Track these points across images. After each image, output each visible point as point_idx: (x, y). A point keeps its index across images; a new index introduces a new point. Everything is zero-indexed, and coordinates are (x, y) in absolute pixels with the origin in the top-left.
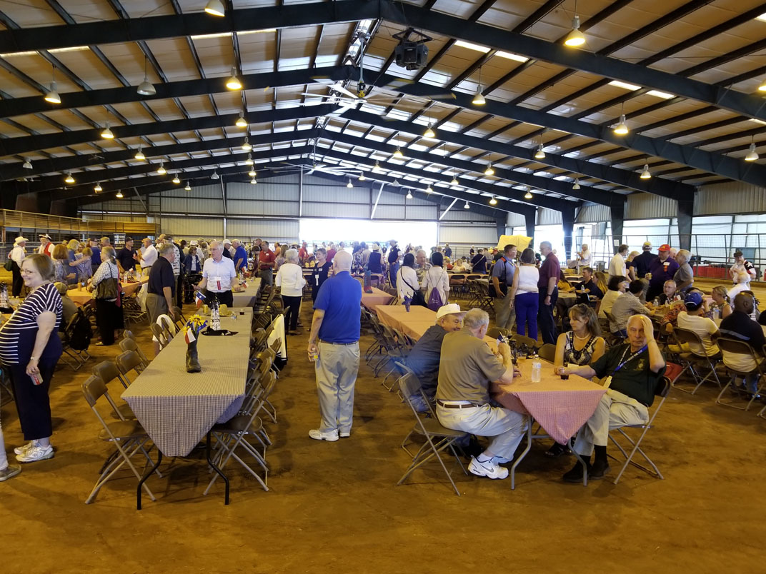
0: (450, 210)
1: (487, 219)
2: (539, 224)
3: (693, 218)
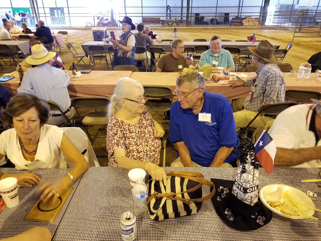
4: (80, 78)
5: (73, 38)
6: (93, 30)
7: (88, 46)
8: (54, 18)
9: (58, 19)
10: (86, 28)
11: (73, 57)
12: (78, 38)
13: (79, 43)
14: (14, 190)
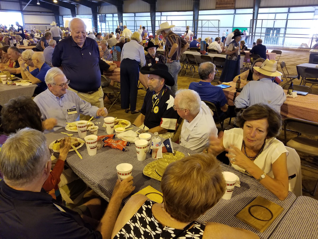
0: (28, 5)
1: (50, 11)
2: (78, 15)
3: (156, 13)
4: (295, 99)
5: (284, 59)
6: (311, 52)
7: (305, 68)
8: (269, 38)
9: (272, 39)
10: (300, 50)
11: (283, 77)
12: (289, 59)
13: (290, 64)
14: (232, 185)
